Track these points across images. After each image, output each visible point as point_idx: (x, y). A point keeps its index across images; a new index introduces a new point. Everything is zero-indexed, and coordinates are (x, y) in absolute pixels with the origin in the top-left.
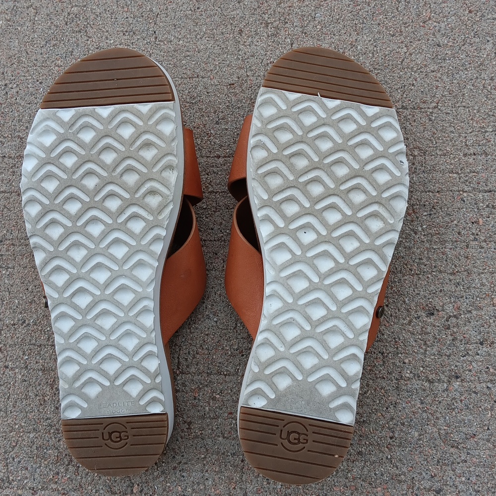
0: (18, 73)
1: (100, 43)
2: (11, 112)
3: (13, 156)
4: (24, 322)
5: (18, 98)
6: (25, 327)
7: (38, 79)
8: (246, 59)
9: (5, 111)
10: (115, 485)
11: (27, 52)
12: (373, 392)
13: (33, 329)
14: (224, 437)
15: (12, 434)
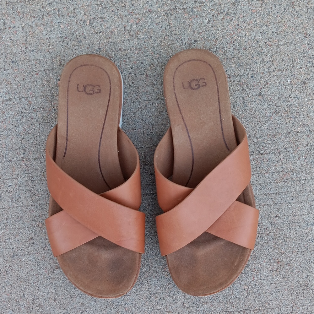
1: (141, 287)
8: (50, 284)
10: (101, 23)
14: (39, 60)
15: (168, 44)
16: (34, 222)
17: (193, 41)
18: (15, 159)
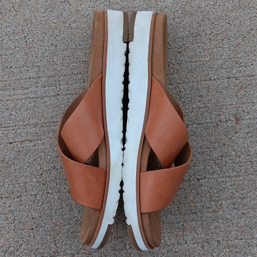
0: (32, 29)
1: (77, 8)
2: (31, 52)
3: (35, 77)
4: (55, 168)
5: (33, 44)
6: (56, 170)
7: (44, 32)
8: (162, 10)
9: (27, 52)
10: (117, 246)
11: (35, 17)
12: (247, 182)
13: (60, 171)
14: (171, 215)
15: (56, 227)
16: (177, 68)
17: (35, 229)
18: (194, 126)
